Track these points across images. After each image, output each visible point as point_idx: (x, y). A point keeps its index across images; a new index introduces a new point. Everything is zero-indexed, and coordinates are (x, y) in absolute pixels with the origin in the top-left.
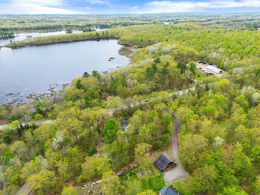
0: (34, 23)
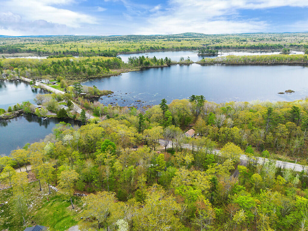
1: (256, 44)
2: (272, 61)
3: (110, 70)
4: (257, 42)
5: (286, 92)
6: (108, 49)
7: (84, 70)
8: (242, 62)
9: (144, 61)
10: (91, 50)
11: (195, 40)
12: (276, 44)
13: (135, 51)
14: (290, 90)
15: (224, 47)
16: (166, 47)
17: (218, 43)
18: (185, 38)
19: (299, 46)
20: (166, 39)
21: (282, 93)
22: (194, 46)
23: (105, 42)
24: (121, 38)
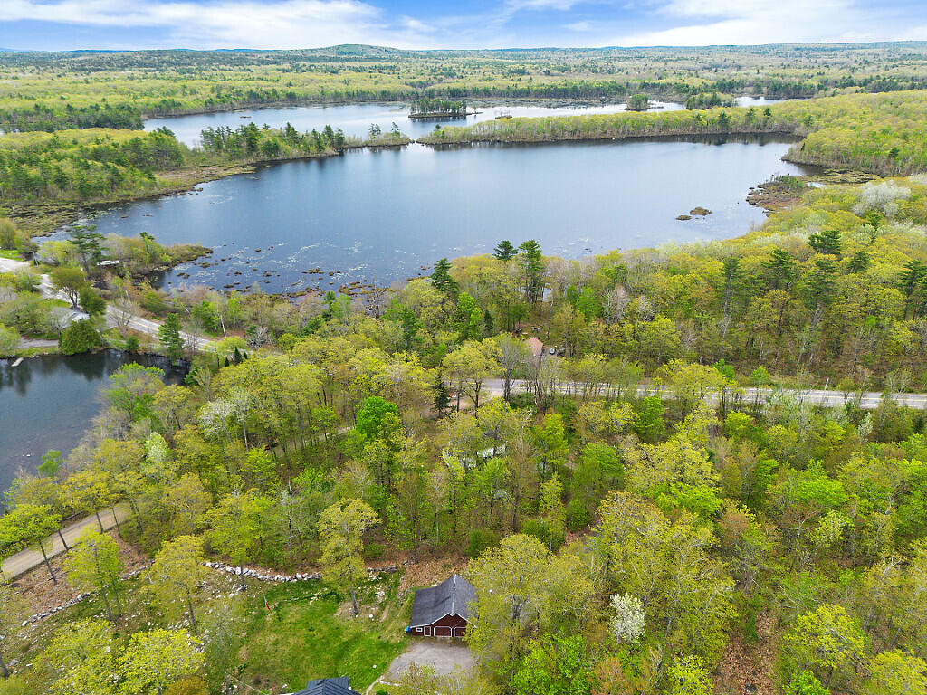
0: (552, 75)
1: (558, 82)
2: (621, 131)
3: (156, 176)
4: (555, 78)
5: (692, 213)
6: (97, 99)
7: (62, 181)
8: (547, 135)
9: (261, 142)
10: (37, 106)
11: (381, 69)
12: (606, 83)
13: (199, 106)
14: (699, 209)
15: (476, 92)
16: (298, 91)
17: (450, 80)
18: (347, 64)
19: (662, 87)
20: (286, 66)
21: (686, 218)
22: (387, 90)
23: (71, 77)
24: (125, 62)
